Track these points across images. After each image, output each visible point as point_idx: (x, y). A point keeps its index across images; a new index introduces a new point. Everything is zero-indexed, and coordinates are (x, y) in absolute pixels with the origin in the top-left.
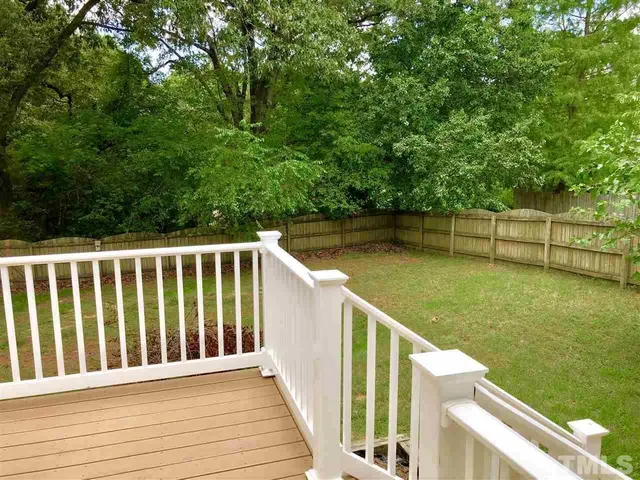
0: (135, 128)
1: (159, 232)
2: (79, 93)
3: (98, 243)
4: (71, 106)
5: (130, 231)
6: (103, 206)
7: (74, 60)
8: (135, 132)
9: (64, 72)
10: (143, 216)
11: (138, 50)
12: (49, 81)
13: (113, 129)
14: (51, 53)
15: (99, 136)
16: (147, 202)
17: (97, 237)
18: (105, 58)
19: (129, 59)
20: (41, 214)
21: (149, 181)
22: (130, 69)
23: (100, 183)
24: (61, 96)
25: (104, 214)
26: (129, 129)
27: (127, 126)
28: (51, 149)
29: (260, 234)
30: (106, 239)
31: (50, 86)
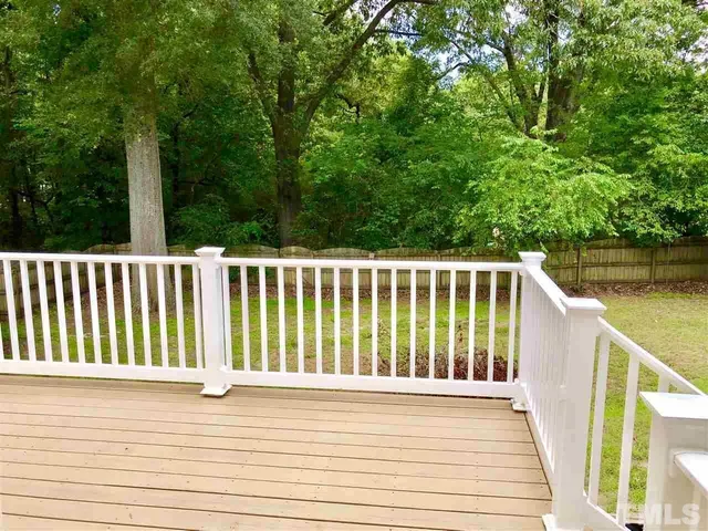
0: (417, 138)
1: (433, 248)
2: (367, 103)
3: (372, 255)
4: (358, 116)
5: (404, 246)
6: (379, 218)
7: (365, 69)
8: (417, 142)
9: (355, 83)
10: (418, 230)
11: (428, 55)
12: (341, 91)
13: (395, 140)
14: (344, 64)
15: (382, 147)
16: (423, 216)
17: (372, 249)
18: (395, 66)
19: (418, 65)
20: (324, 223)
21: (426, 193)
22: (419, 75)
23: (379, 194)
24: (351, 107)
25: (380, 227)
26: (411, 139)
27: (409, 135)
28: (337, 159)
29: (522, 254)
30: (380, 252)
31: (341, 97)
